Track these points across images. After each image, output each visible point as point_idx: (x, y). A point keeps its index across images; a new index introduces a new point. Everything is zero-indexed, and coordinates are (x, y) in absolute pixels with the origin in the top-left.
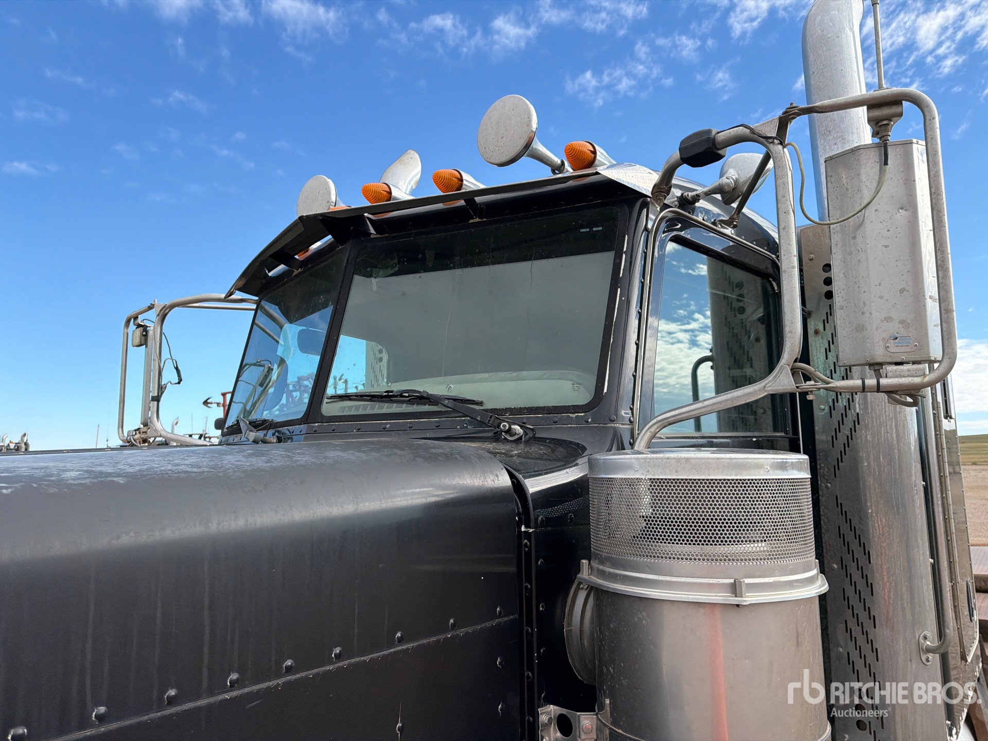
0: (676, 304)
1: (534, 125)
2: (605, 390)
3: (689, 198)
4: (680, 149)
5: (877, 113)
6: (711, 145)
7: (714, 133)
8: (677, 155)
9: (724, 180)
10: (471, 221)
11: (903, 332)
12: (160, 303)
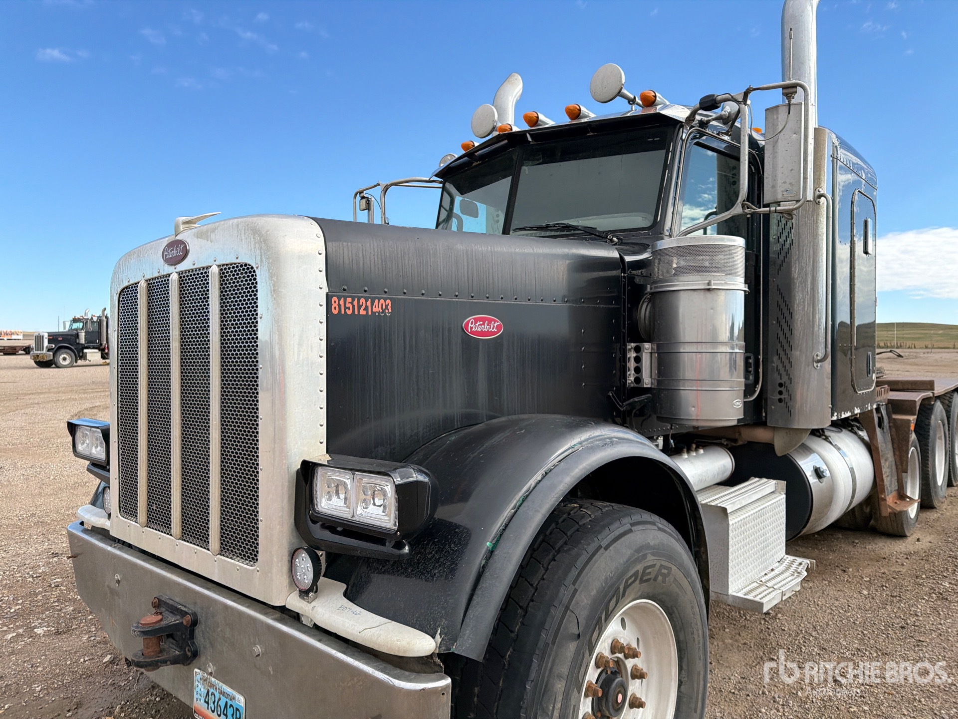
0: (701, 187)
1: (623, 81)
2: (659, 219)
3: (705, 121)
4: (700, 103)
5: (786, 91)
6: (713, 102)
7: (716, 96)
8: (698, 105)
9: (723, 113)
10: (588, 134)
11: (790, 188)
12: (384, 183)
